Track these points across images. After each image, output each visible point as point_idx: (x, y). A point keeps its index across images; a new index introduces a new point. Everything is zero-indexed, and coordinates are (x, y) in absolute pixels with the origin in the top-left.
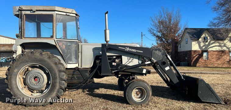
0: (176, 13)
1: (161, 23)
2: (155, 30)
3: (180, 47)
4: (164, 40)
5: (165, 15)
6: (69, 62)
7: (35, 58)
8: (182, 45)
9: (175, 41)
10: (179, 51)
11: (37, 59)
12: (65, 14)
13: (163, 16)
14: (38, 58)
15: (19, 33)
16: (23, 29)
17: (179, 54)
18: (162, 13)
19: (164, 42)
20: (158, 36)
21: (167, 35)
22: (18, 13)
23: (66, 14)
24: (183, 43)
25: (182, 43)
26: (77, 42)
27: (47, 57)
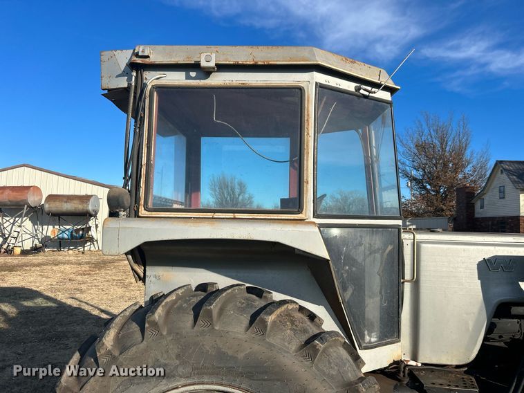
0: (459, 126)
1: (422, 147)
2: (407, 163)
3: (482, 207)
4: (428, 187)
5: (431, 131)
6: (367, 338)
7: (221, 355)
8: (486, 203)
9: (467, 190)
10: (477, 215)
11: (234, 358)
12: (350, 86)
13: (426, 132)
14: (241, 356)
15: (125, 185)
16: (144, 161)
17: (478, 223)
18: (425, 126)
19: (428, 191)
20: (413, 179)
21: (437, 177)
22: (123, 83)
23: (358, 89)
24: (491, 198)
25: (487, 198)
26: (397, 227)
27: (293, 347)
